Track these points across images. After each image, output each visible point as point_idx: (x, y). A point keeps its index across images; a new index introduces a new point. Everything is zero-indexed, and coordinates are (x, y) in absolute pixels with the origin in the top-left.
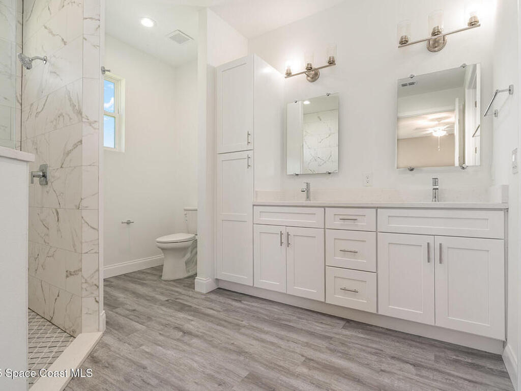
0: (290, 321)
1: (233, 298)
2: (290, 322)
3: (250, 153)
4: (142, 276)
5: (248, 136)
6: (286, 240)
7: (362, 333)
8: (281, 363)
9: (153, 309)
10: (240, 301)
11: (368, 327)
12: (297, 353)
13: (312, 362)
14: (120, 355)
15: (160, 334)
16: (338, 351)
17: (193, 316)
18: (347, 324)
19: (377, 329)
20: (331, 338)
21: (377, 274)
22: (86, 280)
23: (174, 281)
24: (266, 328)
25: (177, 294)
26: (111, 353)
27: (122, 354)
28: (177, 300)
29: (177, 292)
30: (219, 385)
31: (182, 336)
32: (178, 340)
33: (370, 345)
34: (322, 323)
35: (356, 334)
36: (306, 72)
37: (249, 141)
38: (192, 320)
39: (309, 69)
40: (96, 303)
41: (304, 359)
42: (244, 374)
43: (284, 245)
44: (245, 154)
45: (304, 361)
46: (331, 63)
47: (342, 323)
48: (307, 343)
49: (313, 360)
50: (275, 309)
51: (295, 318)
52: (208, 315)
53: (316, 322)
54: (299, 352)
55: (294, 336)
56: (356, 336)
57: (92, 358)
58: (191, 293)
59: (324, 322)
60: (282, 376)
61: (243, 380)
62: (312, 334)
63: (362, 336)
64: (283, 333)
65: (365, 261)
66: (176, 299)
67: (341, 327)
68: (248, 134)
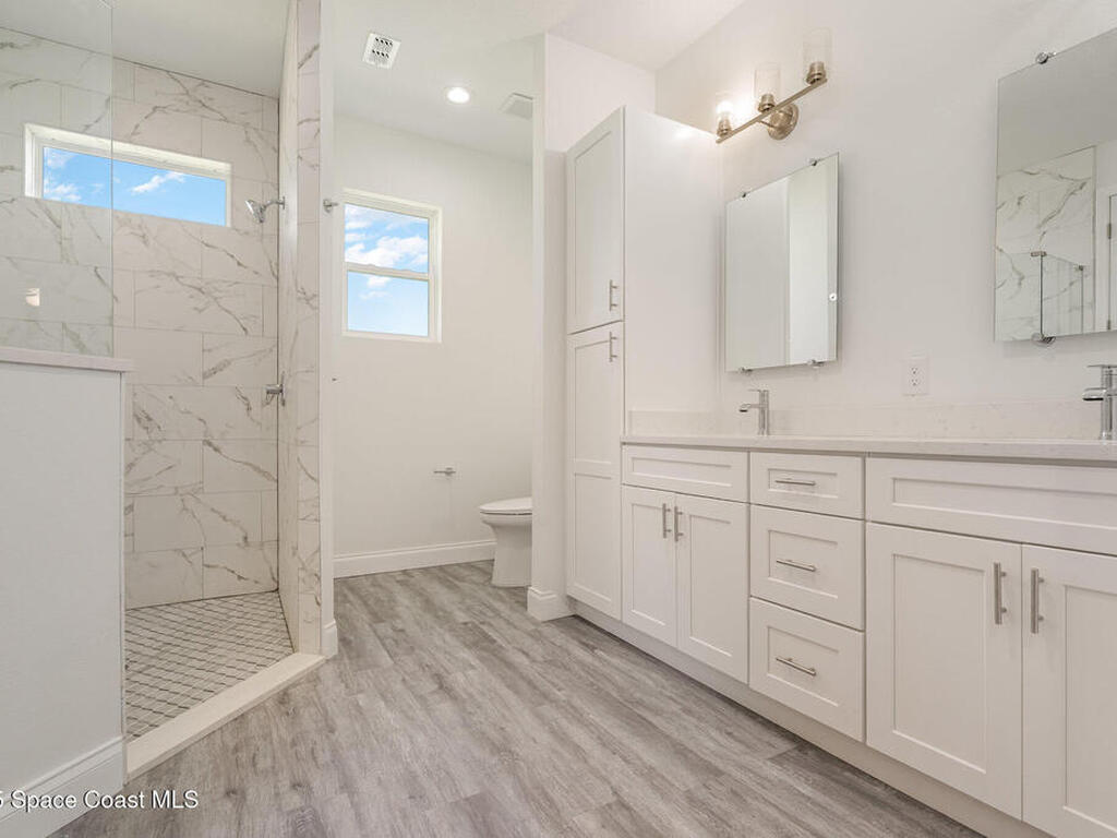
0: (657, 712)
1: (584, 640)
2: (657, 714)
3: (616, 329)
4: (466, 573)
5: (611, 292)
6: (673, 525)
7: (814, 785)
8: (556, 795)
9: (431, 634)
10: (593, 648)
11: (847, 774)
12: (609, 783)
13: (626, 812)
14: (319, 698)
15: (404, 680)
16: (706, 809)
17: (482, 659)
18: (795, 754)
19: (867, 786)
20: (718, 773)
21: (865, 637)
22: (303, 564)
23: (508, 589)
24: (594, 714)
25: (491, 614)
26: (313, 694)
27: (323, 700)
28: (481, 626)
29: (494, 610)
30: (411, 797)
31: (433, 692)
32: (421, 698)
33: (809, 820)
34: (729, 734)
35: (790, 781)
36: (760, 117)
37: (614, 302)
38: (473, 667)
39: (767, 107)
40: (316, 605)
41: (612, 799)
42: (470, 790)
43: (671, 536)
44: (604, 333)
45: (609, 805)
46: (816, 79)
47: (784, 746)
48: (651, 768)
49: (628, 808)
50: (650, 679)
51: (675, 708)
52: (509, 665)
53: (718, 728)
54: (614, 783)
55: (637, 746)
56: (790, 789)
57: (283, 697)
58: (515, 617)
59: (736, 734)
60: (533, 821)
61: (456, 803)
62: (681, 752)
63: (807, 790)
64: (620, 734)
65: (836, 597)
66: (483, 623)
67: (769, 756)
68: (612, 287)
